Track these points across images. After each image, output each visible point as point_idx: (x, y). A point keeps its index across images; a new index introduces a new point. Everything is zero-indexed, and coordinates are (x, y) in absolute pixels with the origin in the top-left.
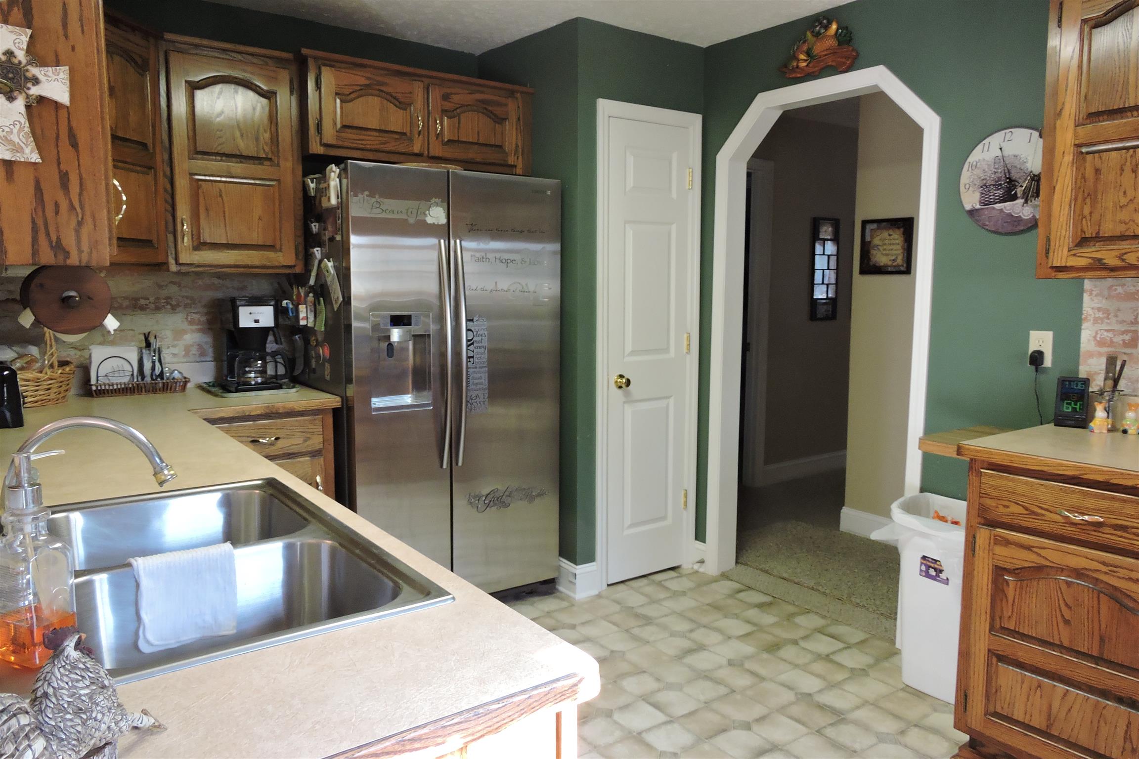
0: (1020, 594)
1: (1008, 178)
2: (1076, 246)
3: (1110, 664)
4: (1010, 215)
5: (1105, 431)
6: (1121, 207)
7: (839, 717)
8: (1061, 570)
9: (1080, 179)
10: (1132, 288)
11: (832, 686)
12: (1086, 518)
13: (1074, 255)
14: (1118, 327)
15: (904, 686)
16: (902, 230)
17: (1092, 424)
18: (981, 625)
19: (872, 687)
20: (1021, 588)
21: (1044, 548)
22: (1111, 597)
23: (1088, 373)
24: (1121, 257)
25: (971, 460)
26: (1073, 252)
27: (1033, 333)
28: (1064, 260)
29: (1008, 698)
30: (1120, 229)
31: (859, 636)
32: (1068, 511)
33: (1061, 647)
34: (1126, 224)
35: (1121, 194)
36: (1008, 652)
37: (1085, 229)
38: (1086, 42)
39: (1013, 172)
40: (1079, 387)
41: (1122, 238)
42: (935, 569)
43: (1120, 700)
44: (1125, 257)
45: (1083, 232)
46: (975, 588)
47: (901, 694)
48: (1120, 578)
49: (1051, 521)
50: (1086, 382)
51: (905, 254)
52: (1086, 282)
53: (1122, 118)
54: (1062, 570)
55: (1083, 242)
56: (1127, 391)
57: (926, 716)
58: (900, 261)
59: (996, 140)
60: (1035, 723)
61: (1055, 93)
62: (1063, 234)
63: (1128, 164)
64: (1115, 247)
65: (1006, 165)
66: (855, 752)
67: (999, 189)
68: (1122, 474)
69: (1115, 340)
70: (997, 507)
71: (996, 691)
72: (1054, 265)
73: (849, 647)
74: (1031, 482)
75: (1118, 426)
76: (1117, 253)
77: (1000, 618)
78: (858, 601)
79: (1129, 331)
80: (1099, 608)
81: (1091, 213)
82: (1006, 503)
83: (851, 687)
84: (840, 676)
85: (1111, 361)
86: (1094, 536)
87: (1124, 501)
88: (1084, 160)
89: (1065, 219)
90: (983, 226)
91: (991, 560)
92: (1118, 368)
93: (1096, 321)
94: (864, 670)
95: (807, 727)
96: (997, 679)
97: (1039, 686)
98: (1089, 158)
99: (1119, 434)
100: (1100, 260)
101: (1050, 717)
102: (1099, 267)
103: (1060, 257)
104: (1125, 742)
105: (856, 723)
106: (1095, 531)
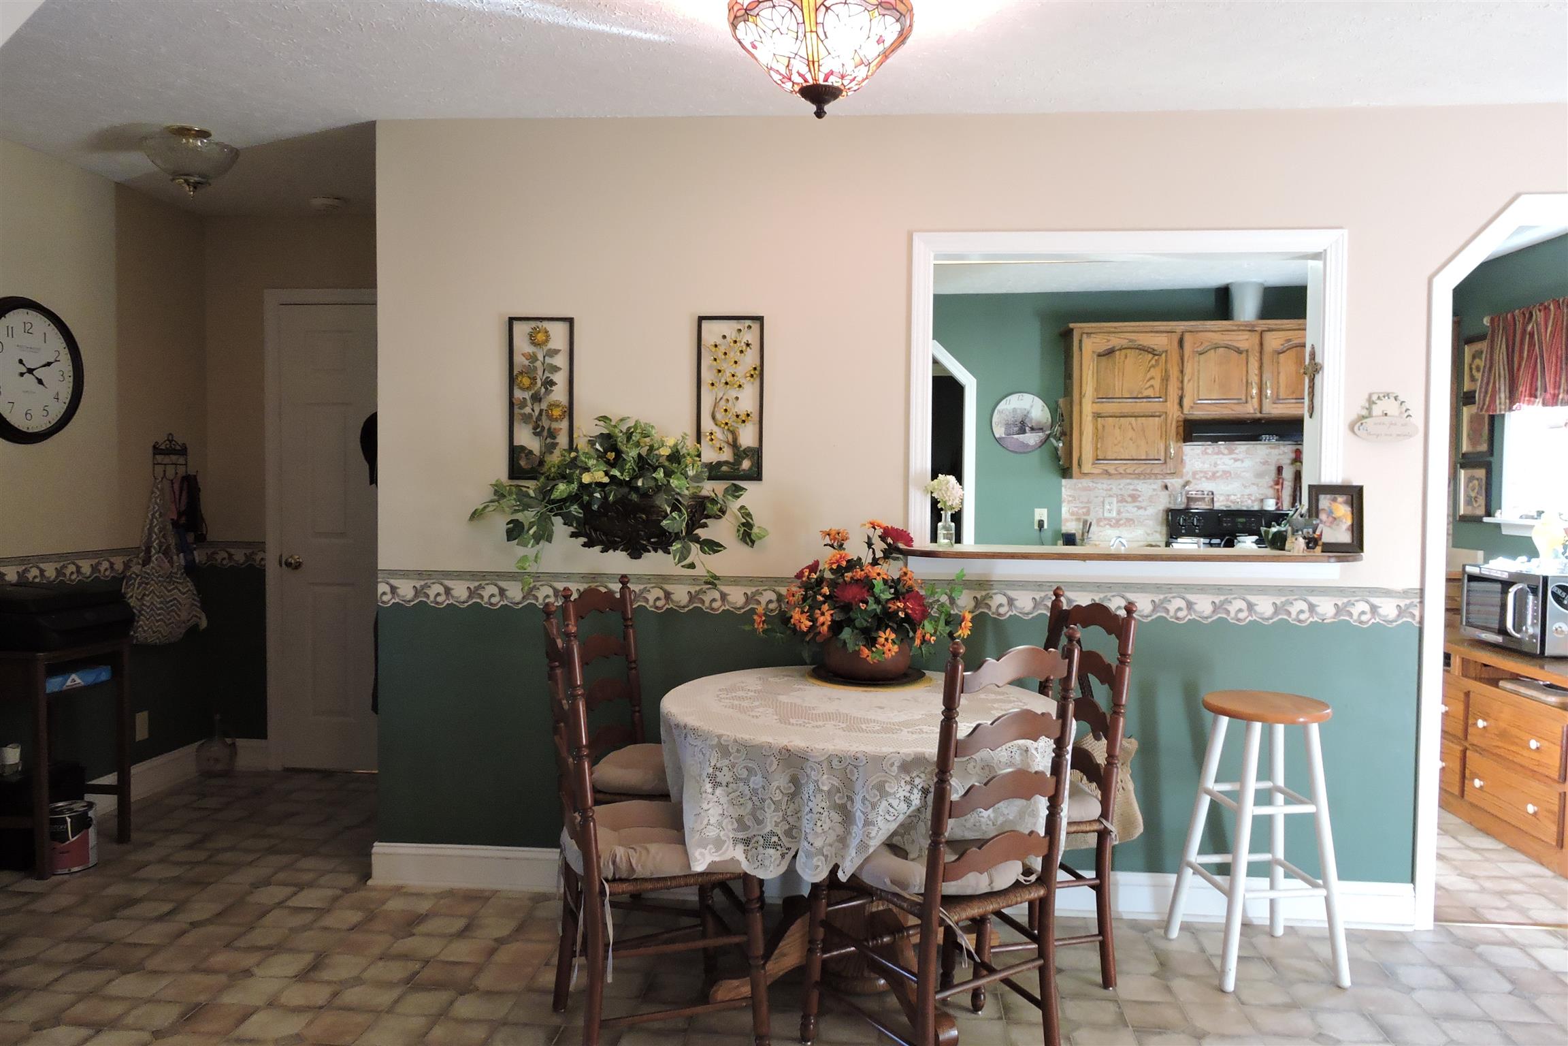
1: (1021, 421)
2: (1094, 463)
4: (1022, 442)
6: (1115, 445)
10: (1085, 484)
13: (1095, 467)
14: (1080, 505)
27: (1037, 510)
30: (1115, 455)
34: (1118, 453)
35: (1115, 438)
37: (1099, 454)
38: (1095, 362)
41: (1116, 460)
53: (1113, 402)
55: (1097, 461)
59: (1014, 398)
61: (1081, 384)
62: (1089, 456)
63: (1117, 424)
64: (1113, 464)
65: (1020, 414)
67: (1016, 427)
72: (1084, 472)
76: (1114, 467)
79: (1087, 507)
81: (1101, 447)
85: (1083, 522)
88: (1097, 421)
89: (1089, 448)
90: (1007, 448)
92: (1087, 525)
93: (1069, 502)
98: (1099, 419)
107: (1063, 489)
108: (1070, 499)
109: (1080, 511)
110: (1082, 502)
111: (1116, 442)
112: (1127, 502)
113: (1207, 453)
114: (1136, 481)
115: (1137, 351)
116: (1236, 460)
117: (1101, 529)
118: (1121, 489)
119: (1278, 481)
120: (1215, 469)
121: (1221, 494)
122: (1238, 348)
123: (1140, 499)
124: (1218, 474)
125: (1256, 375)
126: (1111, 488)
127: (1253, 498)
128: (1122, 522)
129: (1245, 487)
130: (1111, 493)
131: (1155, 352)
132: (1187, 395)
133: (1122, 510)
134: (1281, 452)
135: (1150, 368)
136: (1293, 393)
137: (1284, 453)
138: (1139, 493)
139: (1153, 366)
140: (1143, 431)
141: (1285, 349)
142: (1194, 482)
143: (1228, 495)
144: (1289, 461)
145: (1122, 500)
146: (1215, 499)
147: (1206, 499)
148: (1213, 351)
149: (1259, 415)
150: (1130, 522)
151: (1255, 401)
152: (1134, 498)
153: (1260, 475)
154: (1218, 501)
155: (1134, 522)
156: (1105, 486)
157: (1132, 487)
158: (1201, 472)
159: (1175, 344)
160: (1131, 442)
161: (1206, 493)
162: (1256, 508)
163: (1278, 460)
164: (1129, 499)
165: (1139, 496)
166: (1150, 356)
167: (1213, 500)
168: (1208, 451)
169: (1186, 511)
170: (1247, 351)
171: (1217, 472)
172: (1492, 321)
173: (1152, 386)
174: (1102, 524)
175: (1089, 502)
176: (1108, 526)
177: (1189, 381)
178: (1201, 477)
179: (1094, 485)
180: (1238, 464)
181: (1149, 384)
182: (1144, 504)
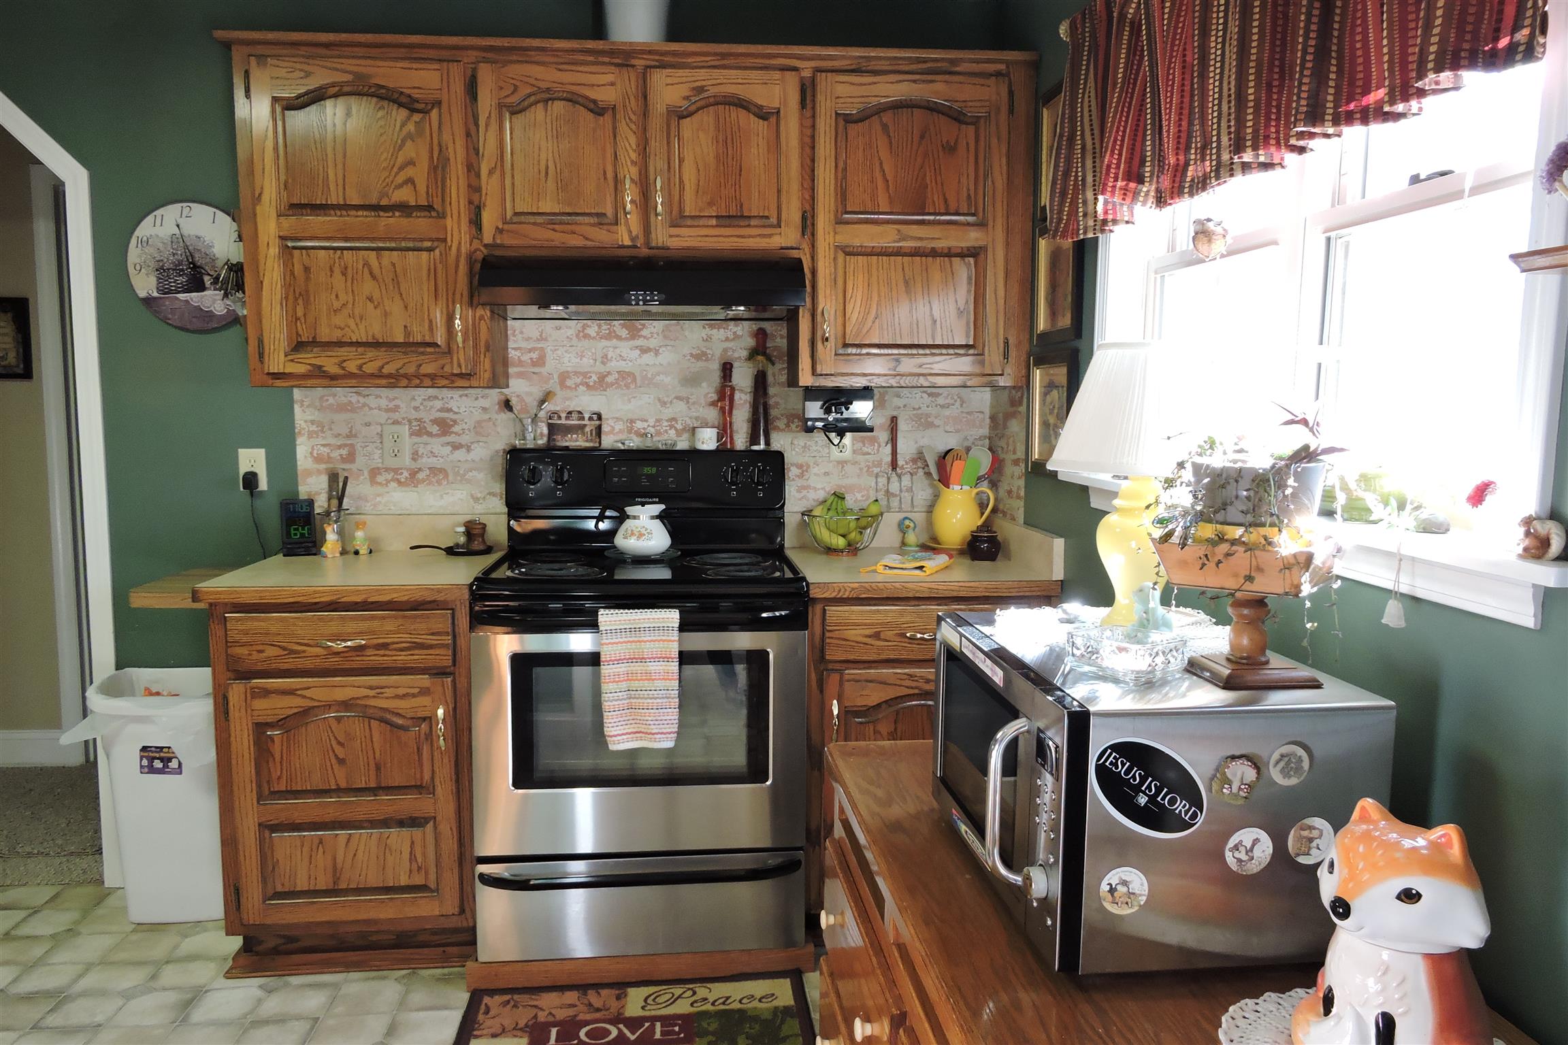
0: (288, 747)
1: (191, 263)
2: (292, 351)
3: (389, 789)
4: (199, 308)
5: (338, 555)
6: (335, 311)
7: (59, 998)
8: (328, 706)
9: (289, 273)
10: (343, 398)
11: (30, 967)
12: (349, 643)
13: (292, 361)
14: (333, 441)
15: (134, 926)
16: (10, 315)
17: (323, 549)
18: (247, 799)
19: (91, 945)
20: (288, 740)
21: (309, 688)
22: (382, 720)
23: (309, 493)
24: (340, 365)
25: (211, 604)
26: (290, 357)
27: (243, 453)
28: (281, 366)
29: (288, 871)
30: (336, 335)
31: (47, 892)
32: (329, 640)
33: (339, 791)
34: (342, 329)
35: (333, 296)
36: (283, 818)
37: (301, 332)
38: (280, 123)
39: (197, 256)
40: (304, 510)
41: (340, 344)
42: (162, 759)
43: (401, 823)
44: (344, 365)
45: (298, 334)
46: (234, 756)
47: (134, 937)
48: (387, 698)
49: (312, 656)
50: (311, 503)
51: (21, 350)
52: (296, 391)
53: (325, 215)
54: (330, 706)
55: (298, 346)
56: (352, 510)
57: (176, 947)
58: (12, 358)
59: (171, 213)
60: (321, 886)
61: (251, 173)
62: (277, 335)
63: (337, 265)
64: (334, 354)
65: (186, 247)
66: (100, 1025)
67: (180, 275)
68: (378, 590)
69: (332, 455)
70: (250, 655)
71: (274, 868)
72: (271, 371)
73: (36, 911)
74: (285, 617)
75: (348, 549)
76: (336, 360)
77: (268, 782)
78: (28, 849)
79: (346, 445)
80: (371, 735)
81: (305, 315)
82: (260, 648)
83: (62, 956)
84: (38, 951)
85: (333, 477)
86: (358, 662)
87: (383, 618)
88: (292, 256)
89: (278, 318)
90: (165, 320)
91: (249, 718)
92: (341, 485)
93: (311, 435)
94: (69, 930)
95: (14, 1030)
96: (272, 853)
97: (321, 842)
98: (296, 252)
99: (352, 556)
100: (320, 367)
101: (336, 872)
102: (319, 376)
103: (277, 361)
104: (411, 863)
105: (84, 994)
106: (358, 656)
107: (297, 408)
108: (314, 428)
109: (335, 454)
110: (337, 436)
111: (337, 305)
112: (430, 434)
113: (587, 336)
114: (446, 393)
115: (375, 99)
116: (644, 350)
117: (380, 489)
118: (416, 408)
119: (725, 395)
120: (602, 369)
121: (618, 419)
122: (595, 102)
123: (456, 429)
124: (609, 379)
125: (633, 162)
126: (397, 407)
127: (679, 426)
128: (421, 476)
129: (664, 404)
130: (396, 416)
131: (417, 106)
132: (488, 203)
133: (421, 451)
134: (730, 335)
135: (404, 141)
136: (711, 204)
137: (736, 337)
138: (451, 415)
139: (409, 136)
140: (396, 280)
141: (693, 108)
142: (560, 394)
143: (632, 421)
144: (745, 354)
145: (420, 431)
146: (605, 428)
147: (588, 429)
148: (540, 106)
149: (645, 252)
150: (438, 474)
151: (634, 220)
152: (445, 426)
153: (691, 380)
154: (612, 432)
155: (446, 476)
156: (383, 403)
157: (438, 404)
158: (576, 373)
159: (458, 87)
160: (370, 306)
161: (587, 416)
162: (682, 445)
163: (725, 350)
164: (435, 429)
165: (455, 422)
166: (404, 113)
167: (599, 428)
168: (589, 331)
169: (547, 453)
170: (614, 108)
171: (609, 373)
172: (1073, 28)
173: (410, 181)
174: (380, 479)
175: (350, 435)
176: (393, 484)
177: (491, 172)
178: (577, 386)
179: (362, 400)
180: (648, 358)
181: (401, 178)
182: (465, 439)
